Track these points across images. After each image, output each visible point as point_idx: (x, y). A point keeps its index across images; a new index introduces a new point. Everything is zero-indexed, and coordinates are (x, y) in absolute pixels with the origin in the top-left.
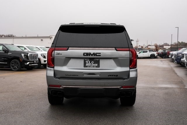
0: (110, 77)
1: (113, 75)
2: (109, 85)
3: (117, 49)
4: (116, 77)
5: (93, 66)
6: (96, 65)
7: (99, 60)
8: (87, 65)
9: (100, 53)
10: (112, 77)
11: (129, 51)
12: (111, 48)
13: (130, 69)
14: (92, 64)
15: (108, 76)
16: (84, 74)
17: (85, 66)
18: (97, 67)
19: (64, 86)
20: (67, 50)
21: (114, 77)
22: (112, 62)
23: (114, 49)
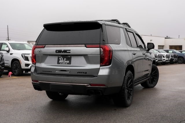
0: (79, 74)
1: (82, 73)
2: (75, 82)
3: (87, 46)
4: (85, 74)
5: (65, 63)
6: (68, 62)
7: (71, 57)
8: (60, 61)
9: (70, 50)
10: (81, 74)
11: (100, 47)
12: (81, 45)
13: (100, 66)
14: (64, 61)
15: (78, 73)
16: (56, 70)
17: (58, 63)
18: (68, 64)
19: (40, 81)
20: (44, 48)
21: (83, 74)
22: (83, 59)
23: (84, 45)
